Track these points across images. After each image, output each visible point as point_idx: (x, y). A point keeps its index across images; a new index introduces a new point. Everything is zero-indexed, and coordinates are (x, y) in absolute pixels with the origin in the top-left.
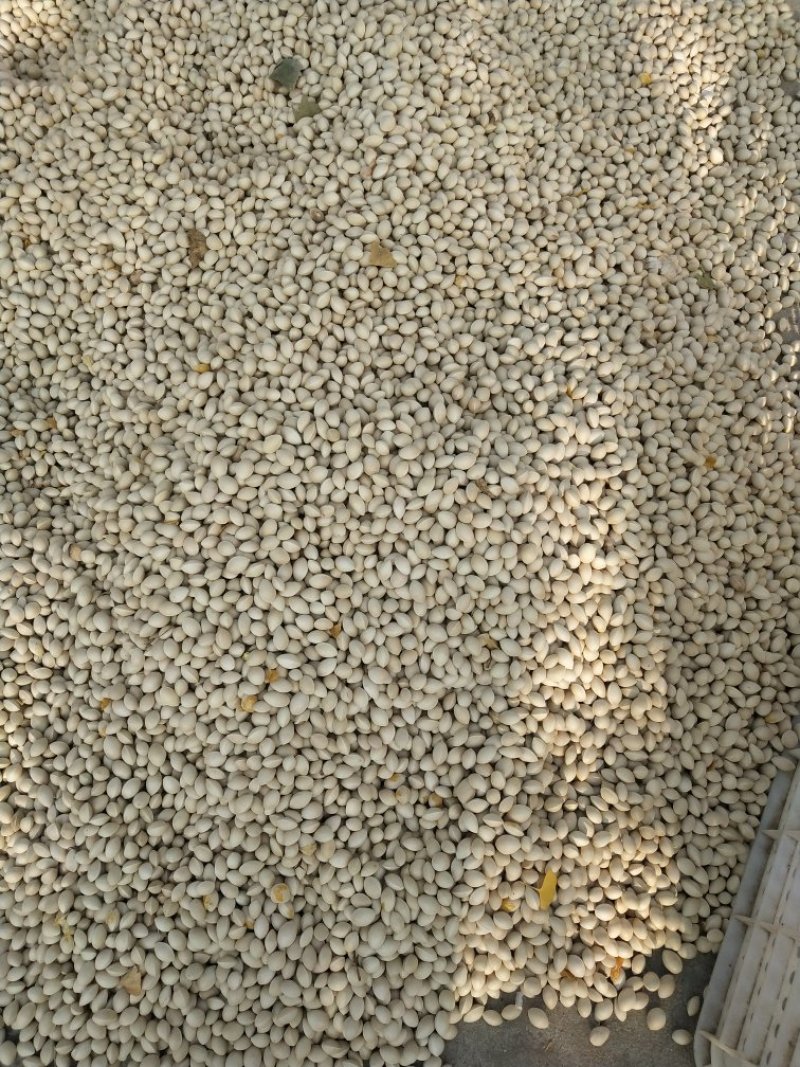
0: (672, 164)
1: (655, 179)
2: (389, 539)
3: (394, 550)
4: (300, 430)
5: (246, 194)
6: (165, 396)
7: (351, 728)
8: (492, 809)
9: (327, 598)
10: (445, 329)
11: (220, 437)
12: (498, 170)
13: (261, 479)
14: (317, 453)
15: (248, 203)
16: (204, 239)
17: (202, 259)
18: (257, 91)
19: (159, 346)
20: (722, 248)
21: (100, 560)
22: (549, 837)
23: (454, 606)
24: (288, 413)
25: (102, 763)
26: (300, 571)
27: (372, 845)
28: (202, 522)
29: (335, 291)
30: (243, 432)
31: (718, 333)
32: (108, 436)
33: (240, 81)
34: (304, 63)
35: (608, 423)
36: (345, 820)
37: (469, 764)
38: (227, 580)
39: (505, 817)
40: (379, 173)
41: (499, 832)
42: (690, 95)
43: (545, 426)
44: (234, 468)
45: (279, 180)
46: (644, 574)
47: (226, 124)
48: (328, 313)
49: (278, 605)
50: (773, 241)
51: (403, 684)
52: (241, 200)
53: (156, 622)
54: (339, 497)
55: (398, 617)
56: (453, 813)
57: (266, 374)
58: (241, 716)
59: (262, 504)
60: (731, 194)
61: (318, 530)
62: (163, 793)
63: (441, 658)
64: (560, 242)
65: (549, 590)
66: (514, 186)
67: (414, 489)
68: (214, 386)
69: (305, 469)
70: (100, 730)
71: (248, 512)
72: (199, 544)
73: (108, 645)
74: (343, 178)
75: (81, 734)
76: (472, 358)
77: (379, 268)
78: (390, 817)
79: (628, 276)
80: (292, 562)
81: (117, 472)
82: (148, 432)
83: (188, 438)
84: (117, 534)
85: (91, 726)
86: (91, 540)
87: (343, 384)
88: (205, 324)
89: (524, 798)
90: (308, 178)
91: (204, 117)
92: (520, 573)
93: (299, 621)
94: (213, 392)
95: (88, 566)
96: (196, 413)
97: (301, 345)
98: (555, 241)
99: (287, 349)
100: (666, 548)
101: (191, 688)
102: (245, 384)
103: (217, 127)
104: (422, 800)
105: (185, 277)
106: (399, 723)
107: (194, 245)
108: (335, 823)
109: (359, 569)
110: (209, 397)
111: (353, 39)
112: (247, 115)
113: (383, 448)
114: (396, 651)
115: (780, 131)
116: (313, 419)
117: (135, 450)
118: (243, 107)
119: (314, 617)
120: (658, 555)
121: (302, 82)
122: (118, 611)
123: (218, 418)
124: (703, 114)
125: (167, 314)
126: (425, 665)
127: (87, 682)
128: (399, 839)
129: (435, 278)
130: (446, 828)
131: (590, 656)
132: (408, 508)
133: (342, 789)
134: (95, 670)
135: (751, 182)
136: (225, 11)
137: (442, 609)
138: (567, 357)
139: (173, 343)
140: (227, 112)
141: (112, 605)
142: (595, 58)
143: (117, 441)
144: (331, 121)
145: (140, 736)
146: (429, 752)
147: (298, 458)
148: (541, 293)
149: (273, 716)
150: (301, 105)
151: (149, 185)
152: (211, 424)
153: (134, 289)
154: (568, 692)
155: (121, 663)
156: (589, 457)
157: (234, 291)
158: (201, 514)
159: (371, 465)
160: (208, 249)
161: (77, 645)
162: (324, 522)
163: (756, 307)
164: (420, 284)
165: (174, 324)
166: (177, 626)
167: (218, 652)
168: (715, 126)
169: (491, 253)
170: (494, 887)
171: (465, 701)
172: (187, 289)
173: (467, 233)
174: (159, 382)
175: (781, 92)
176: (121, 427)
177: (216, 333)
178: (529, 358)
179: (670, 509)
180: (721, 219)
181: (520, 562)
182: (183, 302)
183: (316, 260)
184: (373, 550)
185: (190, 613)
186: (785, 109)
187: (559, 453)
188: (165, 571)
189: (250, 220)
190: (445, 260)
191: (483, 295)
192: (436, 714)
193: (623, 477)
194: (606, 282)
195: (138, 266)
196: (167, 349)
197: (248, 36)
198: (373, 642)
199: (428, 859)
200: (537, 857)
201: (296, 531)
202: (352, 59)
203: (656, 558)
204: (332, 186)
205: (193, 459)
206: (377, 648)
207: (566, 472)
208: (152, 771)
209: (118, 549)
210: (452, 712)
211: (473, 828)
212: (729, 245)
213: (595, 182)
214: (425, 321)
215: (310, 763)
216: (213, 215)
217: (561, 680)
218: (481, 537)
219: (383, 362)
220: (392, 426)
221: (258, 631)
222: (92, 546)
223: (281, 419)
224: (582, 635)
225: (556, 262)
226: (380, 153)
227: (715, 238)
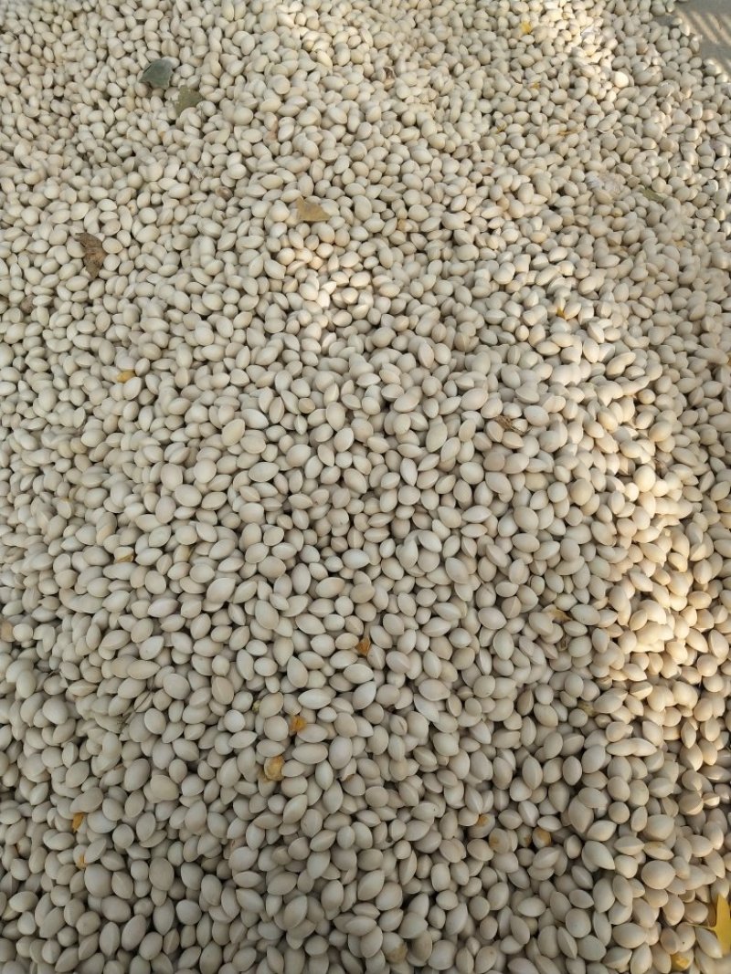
0: (580, 92)
1: (569, 108)
2: (405, 513)
3: (413, 527)
4: (264, 408)
5: (138, 191)
6: (86, 421)
7: (414, 767)
8: (622, 830)
9: (344, 605)
10: (403, 275)
11: (164, 445)
12: (409, 118)
13: (228, 478)
14: (291, 432)
15: (143, 199)
16: (100, 244)
17: (102, 267)
18: (128, 101)
19: (68, 368)
20: (653, 163)
21: (41, 633)
22: (704, 851)
23: (507, 578)
24: (243, 396)
25: (87, 907)
26: (302, 578)
27: (477, 924)
28: (163, 549)
29: (267, 255)
30: (191, 430)
31: (683, 238)
32: (24, 486)
33: (108, 98)
34: (175, 62)
35: (613, 336)
36: (433, 897)
37: (574, 777)
38: (211, 615)
39: (643, 836)
40: (285, 134)
41: (641, 859)
42: (573, 36)
43: (550, 349)
44: (190, 474)
45: (174, 168)
46: (708, 493)
47: (101, 142)
48: (264, 281)
49: (285, 628)
50: (700, 149)
51: (466, 692)
52: (135, 198)
53: (128, 690)
54: (331, 475)
55: (440, 608)
56: (572, 848)
57: (206, 362)
58: (266, 787)
59: (235, 508)
60: (647, 112)
61: (312, 526)
62: (179, 926)
63: (505, 647)
64: (495, 174)
65: (614, 531)
66: (431, 128)
67: (423, 445)
68: (145, 392)
69: (281, 454)
70: (77, 860)
71: (219, 524)
72: (166, 575)
73: (68, 739)
74: (246, 148)
75: (51, 872)
76: (441, 298)
77: (310, 224)
78: (490, 876)
79: (575, 198)
80: (289, 572)
81: (43, 519)
82: (73, 466)
83: (125, 457)
84: (56, 595)
85: (63, 858)
86: (23, 613)
87: (302, 350)
88: (119, 332)
89: (656, 806)
90: (206, 159)
91: (75, 140)
92: (578, 517)
93: (314, 643)
94: (145, 399)
95: (25, 645)
96: (128, 427)
97: (242, 320)
98: (489, 175)
99: (225, 327)
100: (721, 459)
101: (192, 769)
102: (183, 378)
103: (92, 145)
104: (524, 844)
105: (85, 289)
106: (473, 746)
107: (89, 251)
108: (422, 904)
109: (375, 561)
110: (141, 407)
111: (223, 22)
112: (121, 127)
113: (373, 404)
114: (448, 653)
115: (668, 56)
116: (277, 395)
117: (61, 490)
118: (116, 121)
119: (333, 634)
120: (716, 469)
121: (176, 78)
122: (75, 689)
123: (158, 423)
124: (592, 49)
125: (71, 333)
126: (486, 664)
127: (48, 799)
128: (510, 905)
129: (376, 224)
130: (568, 872)
131: (679, 604)
132: (421, 468)
133: (420, 855)
134: (56, 777)
135: (660, 99)
136: (79, 39)
137: (490, 587)
138: (544, 279)
139: (86, 360)
140: (99, 129)
141: (64, 684)
142: (469, 21)
143: (37, 488)
144: (217, 105)
145: (134, 853)
146: (518, 774)
147: (269, 442)
148: (492, 225)
149: (311, 776)
150: (181, 98)
151: (26, 205)
152: (150, 433)
153: (28, 319)
154: (665, 654)
155: (89, 761)
156: (605, 375)
157: (145, 289)
158: (160, 537)
159: (363, 427)
160: (107, 254)
161: (28, 751)
162: (319, 512)
163: (708, 212)
164: (361, 233)
165: (82, 342)
166: (156, 690)
167: (218, 709)
168: (607, 58)
169: (428, 193)
170: (654, 940)
171: (546, 696)
172: (90, 303)
173: (396, 178)
174: (76, 407)
175: (655, 24)
176: (39, 472)
177: (134, 337)
178: (503, 288)
179: (711, 416)
180: (644, 136)
181: (573, 505)
182: (89, 316)
183: (236, 231)
184: (387, 534)
185: (171, 668)
186: (666, 37)
187: (576, 374)
188: (127, 622)
189: (149, 215)
190: (382, 206)
191: (430, 237)
192: (514, 722)
193: (653, 386)
194: (553, 208)
195: (28, 291)
196: (79, 368)
197: (108, 55)
198: (415, 649)
199: (560, 923)
200: (699, 881)
201: (287, 531)
202: (227, 42)
203: (715, 474)
204: (236, 158)
205: (136, 480)
206: (422, 655)
207: (590, 393)
208: (157, 897)
209: (61, 613)
210: (532, 715)
211: (608, 863)
212: (660, 158)
213: (510, 118)
214: (375, 270)
215: (372, 829)
216: (104, 217)
217: (654, 642)
218: (520, 482)
219: (342, 318)
220: (376, 379)
221: (266, 667)
222: (27, 618)
223: (236, 403)
224: (666, 580)
225: (498, 193)
226: (280, 116)
227: (644, 155)
